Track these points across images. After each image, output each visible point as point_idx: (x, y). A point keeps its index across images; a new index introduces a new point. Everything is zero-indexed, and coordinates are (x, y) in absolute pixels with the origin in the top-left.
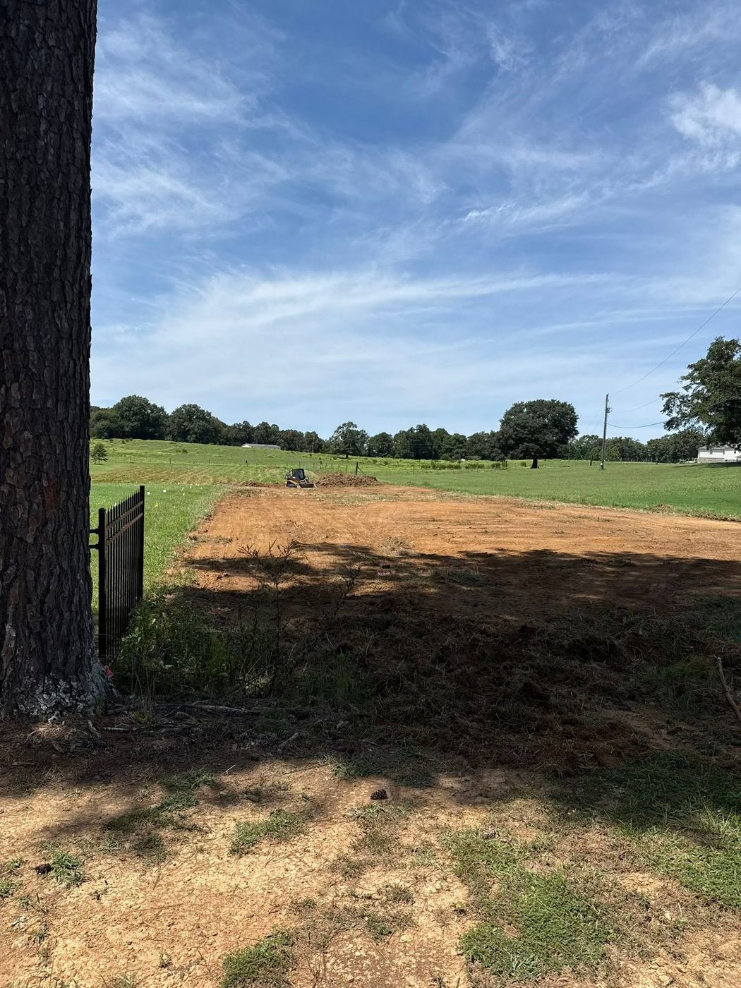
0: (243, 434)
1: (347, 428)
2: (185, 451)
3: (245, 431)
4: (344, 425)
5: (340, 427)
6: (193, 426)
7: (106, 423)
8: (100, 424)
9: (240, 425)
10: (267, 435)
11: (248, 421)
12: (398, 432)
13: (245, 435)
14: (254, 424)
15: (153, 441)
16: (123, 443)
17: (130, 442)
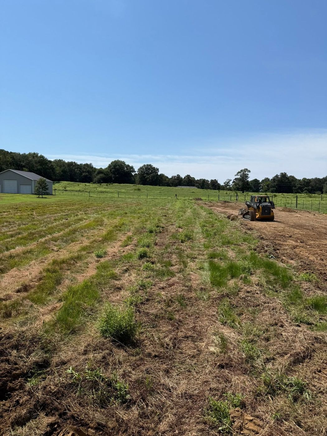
0: (177, 181)
1: (243, 173)
2: (139, 190)
3: (178, 180)
4: (242, 171)
5: (239, 172)
6: (149, 176)
7: (101, 175)
8: (99, 177)
9: (175, 177)
10: (189, 182)
11: (179, 174)
12: (263, 179)
13: (177, 182)
14: (183, 176)
15: (124, 184)
16: (107, 185)
17: (111, 185)
